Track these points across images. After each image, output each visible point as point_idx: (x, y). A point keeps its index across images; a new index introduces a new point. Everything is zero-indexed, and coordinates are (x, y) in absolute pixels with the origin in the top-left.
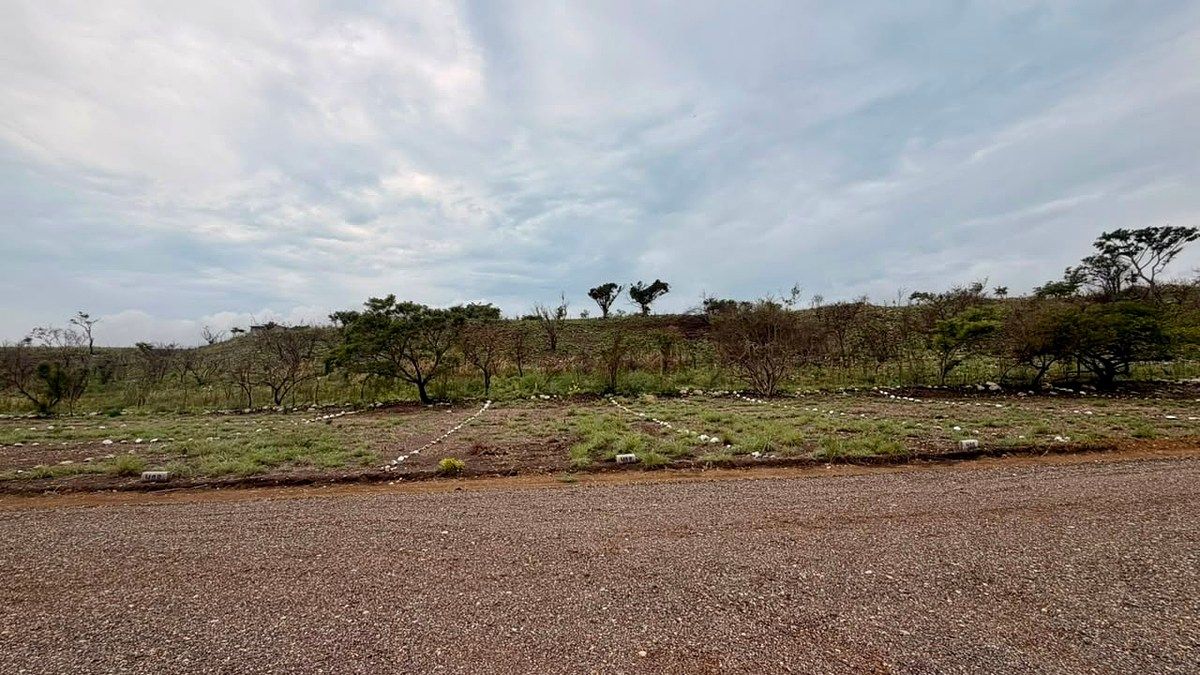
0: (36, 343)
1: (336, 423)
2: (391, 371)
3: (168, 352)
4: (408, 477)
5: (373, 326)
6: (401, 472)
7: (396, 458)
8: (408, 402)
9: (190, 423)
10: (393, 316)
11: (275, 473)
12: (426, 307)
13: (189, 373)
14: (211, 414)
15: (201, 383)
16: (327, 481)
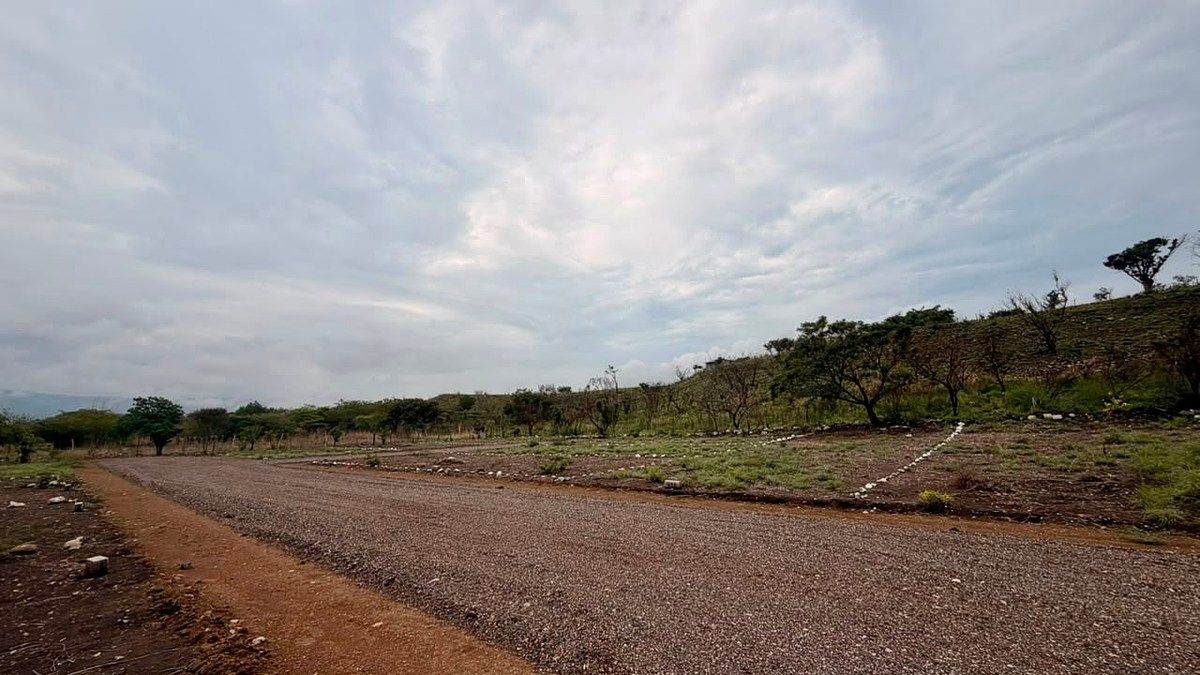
0: (592, 388)
1: (790, 445)
2: (832, 394)
3: (658, 388)
4: (883, 508)
5: (809, 350)
6: (874, 501)
7: (864, 486)
8: (857, 426)
9: (680, 443)
10: (827, 337)
11: (752, 490)
12: (861, 323)
13: (672, 403)
14: (691, 436)
15: (681, 411)
16: (798, 502)
